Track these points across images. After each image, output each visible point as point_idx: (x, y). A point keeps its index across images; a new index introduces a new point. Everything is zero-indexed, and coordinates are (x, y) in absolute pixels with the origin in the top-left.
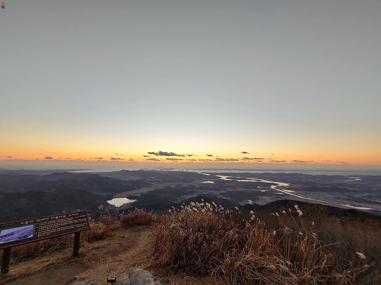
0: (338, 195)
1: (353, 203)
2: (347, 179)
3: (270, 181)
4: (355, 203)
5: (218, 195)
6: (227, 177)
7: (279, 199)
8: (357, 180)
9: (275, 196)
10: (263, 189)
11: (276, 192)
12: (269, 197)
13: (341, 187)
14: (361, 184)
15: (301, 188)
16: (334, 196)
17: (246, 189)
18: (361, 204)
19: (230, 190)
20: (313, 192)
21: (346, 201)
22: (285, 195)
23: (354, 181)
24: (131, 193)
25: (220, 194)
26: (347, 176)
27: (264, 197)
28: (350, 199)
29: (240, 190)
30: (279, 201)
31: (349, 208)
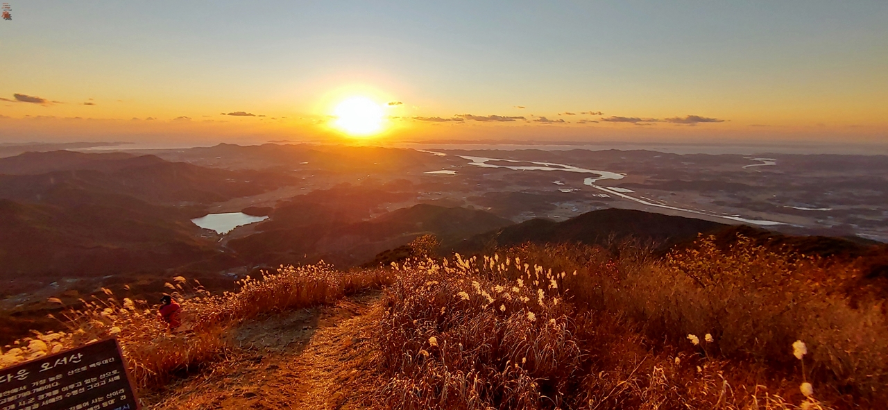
0: (722, 197)
1: (746, 214)
2: (748, 162)
3: (583, 168)
4: (751, 213)
5: (463, 202)
6: (487, 160)
7: (598, 208)
8: (767, 163)
9: (590, 202)
10: (567, 187)
11: (594, 193)
12: (579, 204)
13: (731, 180)
14: (775, 174)
15: (649, 184)
16: (713, 200)
17: (529, 188)
18: (763, 215)
19: (492, 190)
20: (671, 192)
21: (734, 210)
22: (612, 198)
23: (762, 167)
24: (252, 201)
25: (469, 199)
26: (750, 156)
27: (566, 204)
28: (744, 205)
29: (517, 188)
30: (597, 211)
31: (738, 223)
